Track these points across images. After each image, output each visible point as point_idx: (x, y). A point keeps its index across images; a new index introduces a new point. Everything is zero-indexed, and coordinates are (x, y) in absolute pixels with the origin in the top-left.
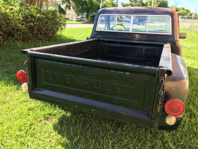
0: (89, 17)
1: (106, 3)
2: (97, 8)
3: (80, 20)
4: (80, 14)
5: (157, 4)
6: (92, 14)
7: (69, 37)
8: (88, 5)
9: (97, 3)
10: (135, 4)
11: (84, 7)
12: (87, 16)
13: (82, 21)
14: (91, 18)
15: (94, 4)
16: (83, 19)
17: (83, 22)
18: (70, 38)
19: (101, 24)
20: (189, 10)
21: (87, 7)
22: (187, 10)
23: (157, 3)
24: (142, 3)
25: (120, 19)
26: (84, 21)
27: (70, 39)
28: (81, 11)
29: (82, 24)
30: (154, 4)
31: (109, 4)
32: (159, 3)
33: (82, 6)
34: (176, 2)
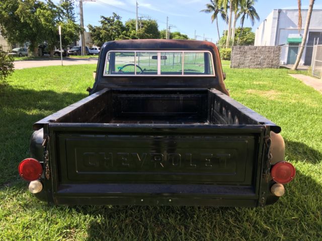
0: (37, 49)
1: (64, 26)
2: (49, 34)
3: (18, 53)
4: (18, 44)
5: (144, 28)
6: (41, 42)
7: (16, 86)
8: (31, 29)
9: (47, 25)
10: (110, 27)
11: (25, 32)
12: (32, 48)
13: (23, 56)
14: (39, 50)
15: (43, 27)
16: (23, 53)
17: (25, 57)
18: (21, 88)
19: (63, 59)
20: (187, 36)
21: (30, 31)
22: (184, 36)
23: (142, 27)
24: (120, 25)
25: (90, 51)
26: (27, 55)
27: (20, 90)
28: (19, 38)
29: (25, 62)
30: (139, 27)
31: (70, 28)
32: (146, 26)
33: (20, 31)
34: (169, 25)
